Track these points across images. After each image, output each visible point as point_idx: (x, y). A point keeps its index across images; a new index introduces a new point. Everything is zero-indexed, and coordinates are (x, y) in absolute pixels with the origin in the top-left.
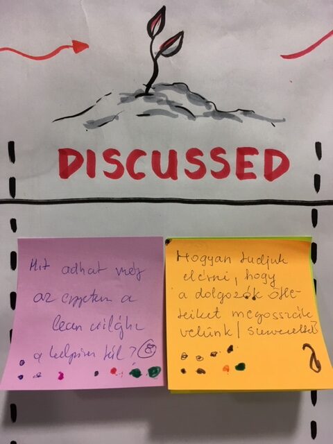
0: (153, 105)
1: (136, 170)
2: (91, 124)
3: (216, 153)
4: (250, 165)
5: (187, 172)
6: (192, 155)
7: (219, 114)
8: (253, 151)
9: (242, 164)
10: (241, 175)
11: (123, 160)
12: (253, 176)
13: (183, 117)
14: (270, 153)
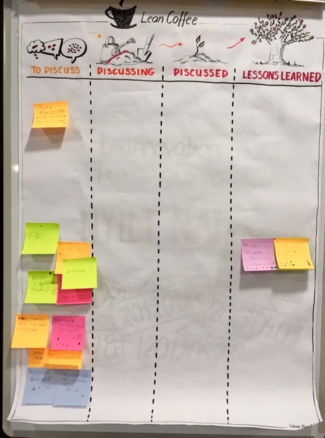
1: (192, 74)
2: (182, 63)
3: (211, 71)
4: (219, 74)
5: (204, 75)
6: (205, 71)
7: (212, 61)
8: (220, 70)
9: (217, 73)
10: (217, 76)
11: (189, 72)
12: (219, 76)
13: (203, 62)
14: (224, 71)
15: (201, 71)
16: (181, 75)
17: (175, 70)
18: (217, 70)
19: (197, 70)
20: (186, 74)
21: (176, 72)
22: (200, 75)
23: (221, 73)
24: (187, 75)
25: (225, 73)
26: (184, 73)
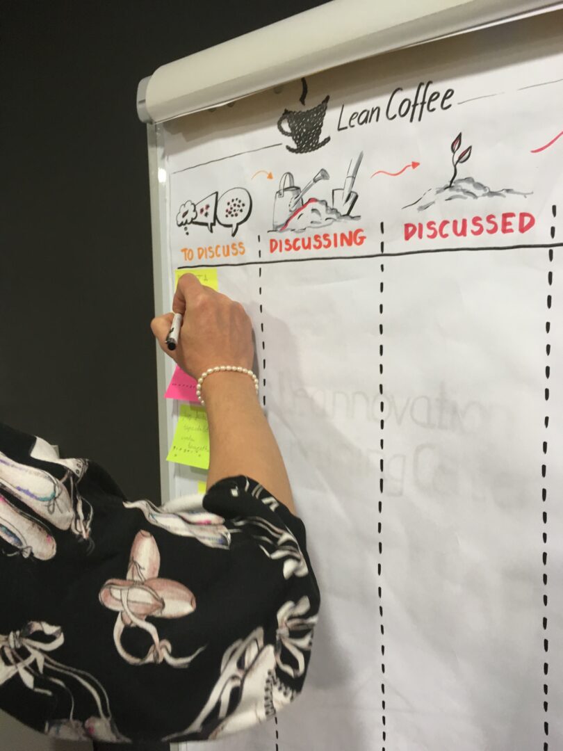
0: (453, 193)
1: (444, 233)
2: (421, 208)
3: (490, 218)
4: (510, 224)
5: (473, 232)
6: (476, 220)
7: (492, 194)
8: (512, 215)
9: (505, 224)
10: (504, 231)
11: (437, 227)
12: (511, 231)
13: (470, 198)
14: (523, 215)
15: (464, 222)
16: (420, 236)
17: (407, 226)
18: (505, 216)
19: (455, 222)
20: (431, 232)
21: (410, 231)
22: (464, 233)
23: (515, 221)
24: (433, 236)
25: (527, 220)
26: (426, 231)
